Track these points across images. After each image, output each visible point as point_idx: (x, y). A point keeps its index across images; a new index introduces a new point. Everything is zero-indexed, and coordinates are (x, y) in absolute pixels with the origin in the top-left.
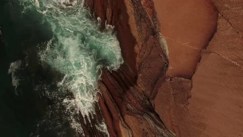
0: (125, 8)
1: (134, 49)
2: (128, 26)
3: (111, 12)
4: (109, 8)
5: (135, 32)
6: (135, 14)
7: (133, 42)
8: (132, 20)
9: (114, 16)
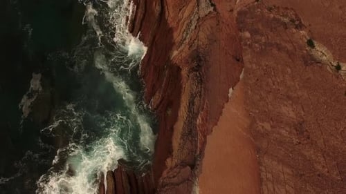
0: (179, 106)
1: (165, 160)
2: (172, 129)
3: (160, 100)
4: (159, 93)
5: (176, 142)
6: (185, 123)
7: (169, 152)
8: (180, 126)
9: (161, 105)
